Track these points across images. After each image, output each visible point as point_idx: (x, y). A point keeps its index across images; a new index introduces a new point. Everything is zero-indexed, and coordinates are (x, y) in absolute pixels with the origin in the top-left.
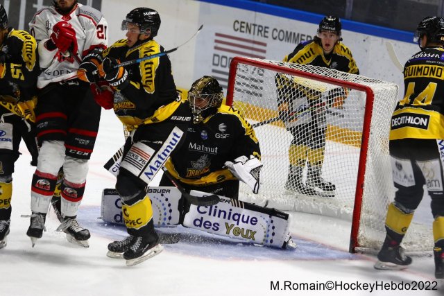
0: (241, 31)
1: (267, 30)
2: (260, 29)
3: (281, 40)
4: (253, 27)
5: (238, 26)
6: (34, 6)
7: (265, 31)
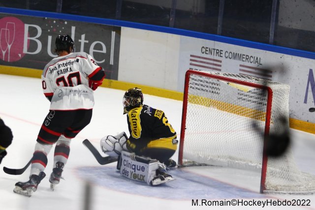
0: (206, 53)
1: (221, 52)
2: (218, 51)
3: (231, 58)
4: (213, 50)
5: (204, 50)
6: (80, 41)
7: (221, 53)
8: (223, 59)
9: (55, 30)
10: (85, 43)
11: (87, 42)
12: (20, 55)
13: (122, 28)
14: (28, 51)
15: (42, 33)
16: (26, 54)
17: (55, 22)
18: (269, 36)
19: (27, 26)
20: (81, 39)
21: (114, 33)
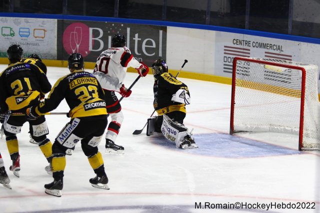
0: (237, 44)
2: (246, 42)
3: (257, 47)
4: (242, 42)
5: (235, 42)
6: (134, 39)
7: (249, 44)
8: (251, 48)
9: (113, 31)
10: (138, 41)
11: (140, 39)
12: (87, 52)
13: (168, 27)
14: (93, 49)
15: (103, 34)
16: (91, 51)
17: (113, 25)
18: (288, 28)
19: (91, 30)
20: (135, 37)
21: (161, 32)
